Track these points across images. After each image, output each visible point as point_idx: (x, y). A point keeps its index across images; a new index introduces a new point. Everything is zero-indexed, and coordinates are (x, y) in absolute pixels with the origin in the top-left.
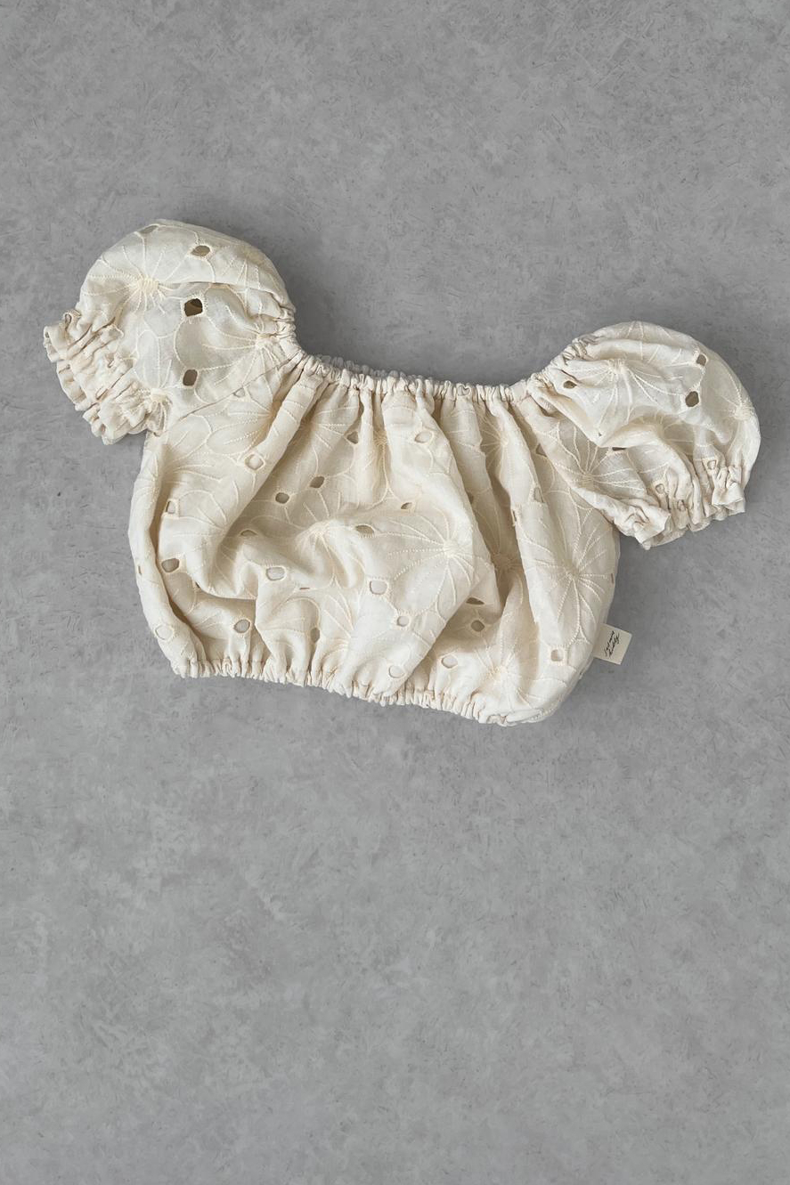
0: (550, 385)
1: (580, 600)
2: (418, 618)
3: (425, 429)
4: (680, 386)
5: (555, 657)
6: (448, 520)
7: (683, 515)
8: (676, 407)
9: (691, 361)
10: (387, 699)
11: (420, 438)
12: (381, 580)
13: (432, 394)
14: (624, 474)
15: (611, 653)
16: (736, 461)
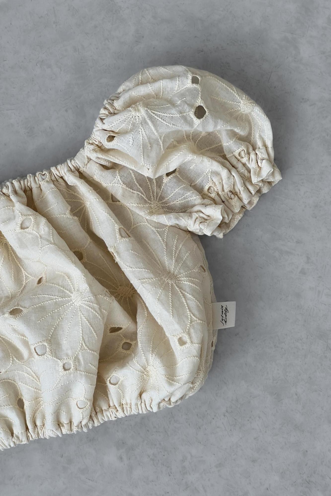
0: (100, 145)
1: (184, 295)
2: (76, 359)
3: (24, 217)
4: (186, 106)
5: (182, 342)
6: (69, 278)
7: (235, 202)
8: (191, 124)
9: (188, 84)
10: (86, 425)
11: (24, 226)
12: (40, 344)
13: (21, 189)
14: (180, 191)
15: (226, 322)
16: (259, 144)
